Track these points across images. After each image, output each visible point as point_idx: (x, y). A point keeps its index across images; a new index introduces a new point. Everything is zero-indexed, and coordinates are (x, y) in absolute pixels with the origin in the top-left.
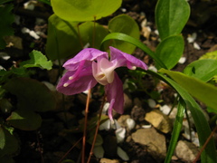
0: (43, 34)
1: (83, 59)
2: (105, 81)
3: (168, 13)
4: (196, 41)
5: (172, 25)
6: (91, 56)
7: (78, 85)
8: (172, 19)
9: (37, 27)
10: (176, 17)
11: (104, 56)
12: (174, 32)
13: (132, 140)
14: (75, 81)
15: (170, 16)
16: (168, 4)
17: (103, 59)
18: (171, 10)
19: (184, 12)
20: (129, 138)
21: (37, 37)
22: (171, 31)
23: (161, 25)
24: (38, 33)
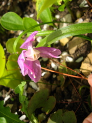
0: (8, 93)
1: (23, 64)
2: (38, 55)
3: (11, 24)
4: (29, 15)
5: (17, 23)
6: (23, 60)
7: (37, 71)
8: (15, 22)
9: (3, 96)
10: (14, 20)
11: (24, 52)
12: (21, 22)
13: (73, 54)
14: (34, 71)
15: (13, 23)
16: (7, 23)
17: (26, 53)
18: (10, 22)
19: (12, 15)
20: (72, 56)
21: (9, 97)
22: (21, 24)
23: (16, 28)
24: (6, 95)
